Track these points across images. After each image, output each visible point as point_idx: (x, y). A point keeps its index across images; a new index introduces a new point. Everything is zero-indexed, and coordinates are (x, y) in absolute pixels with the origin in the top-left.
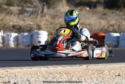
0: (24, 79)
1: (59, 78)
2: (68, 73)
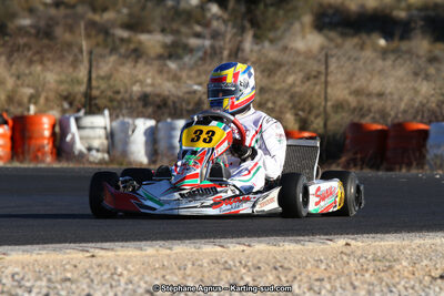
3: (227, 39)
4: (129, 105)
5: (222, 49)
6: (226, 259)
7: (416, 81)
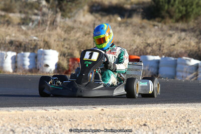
0: (8, 128)
1: (59, 126)
2: (72, 119)
3: (49, 16)
4: (4, 45)
5: (47, 21)
6: (47, 116)
7: (134, 37)
